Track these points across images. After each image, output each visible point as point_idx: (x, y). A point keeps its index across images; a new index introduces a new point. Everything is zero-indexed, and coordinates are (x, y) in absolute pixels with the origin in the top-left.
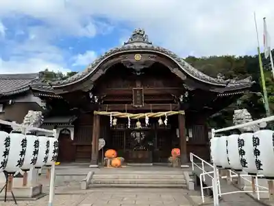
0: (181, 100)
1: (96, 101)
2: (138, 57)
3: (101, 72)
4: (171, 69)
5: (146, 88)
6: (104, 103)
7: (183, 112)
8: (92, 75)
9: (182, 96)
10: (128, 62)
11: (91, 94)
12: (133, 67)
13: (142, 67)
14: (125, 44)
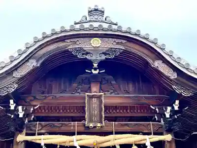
0: (168, 116)
1: (21, 115)
2: (96, 42)
3: (32, 64)
4: (150, 61)
5: (108, 94)
6: (34, 120)
7: (168, 137)
8: (16, 68)
9: (169, 108)
10: (80, 50)
11: (12, 101)
12: (88, 57)
13: (103, 57)
14: (76, 24)
